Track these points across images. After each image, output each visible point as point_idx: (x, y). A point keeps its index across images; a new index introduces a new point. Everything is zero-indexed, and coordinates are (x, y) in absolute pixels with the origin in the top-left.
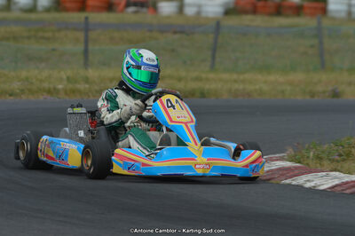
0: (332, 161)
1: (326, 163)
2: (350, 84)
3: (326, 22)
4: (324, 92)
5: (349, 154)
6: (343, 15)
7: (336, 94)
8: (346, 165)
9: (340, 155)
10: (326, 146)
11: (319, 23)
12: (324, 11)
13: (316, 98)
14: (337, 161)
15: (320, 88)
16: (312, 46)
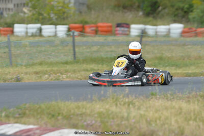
0: (15, 118)
1: (11, 119)
2: (26, 73)
3: (13, 39)
4: (11, 79)
5: (24, 114)
6: (23, 34)
7: (18, 80)
8: (23, 120)
9: (20, 114)
10: (12, 109)
11: (9, 39)
12: (12, 32)
13: (7, 82)
14: (18, 118)
15: (9, 77)
16: (5, 53)
